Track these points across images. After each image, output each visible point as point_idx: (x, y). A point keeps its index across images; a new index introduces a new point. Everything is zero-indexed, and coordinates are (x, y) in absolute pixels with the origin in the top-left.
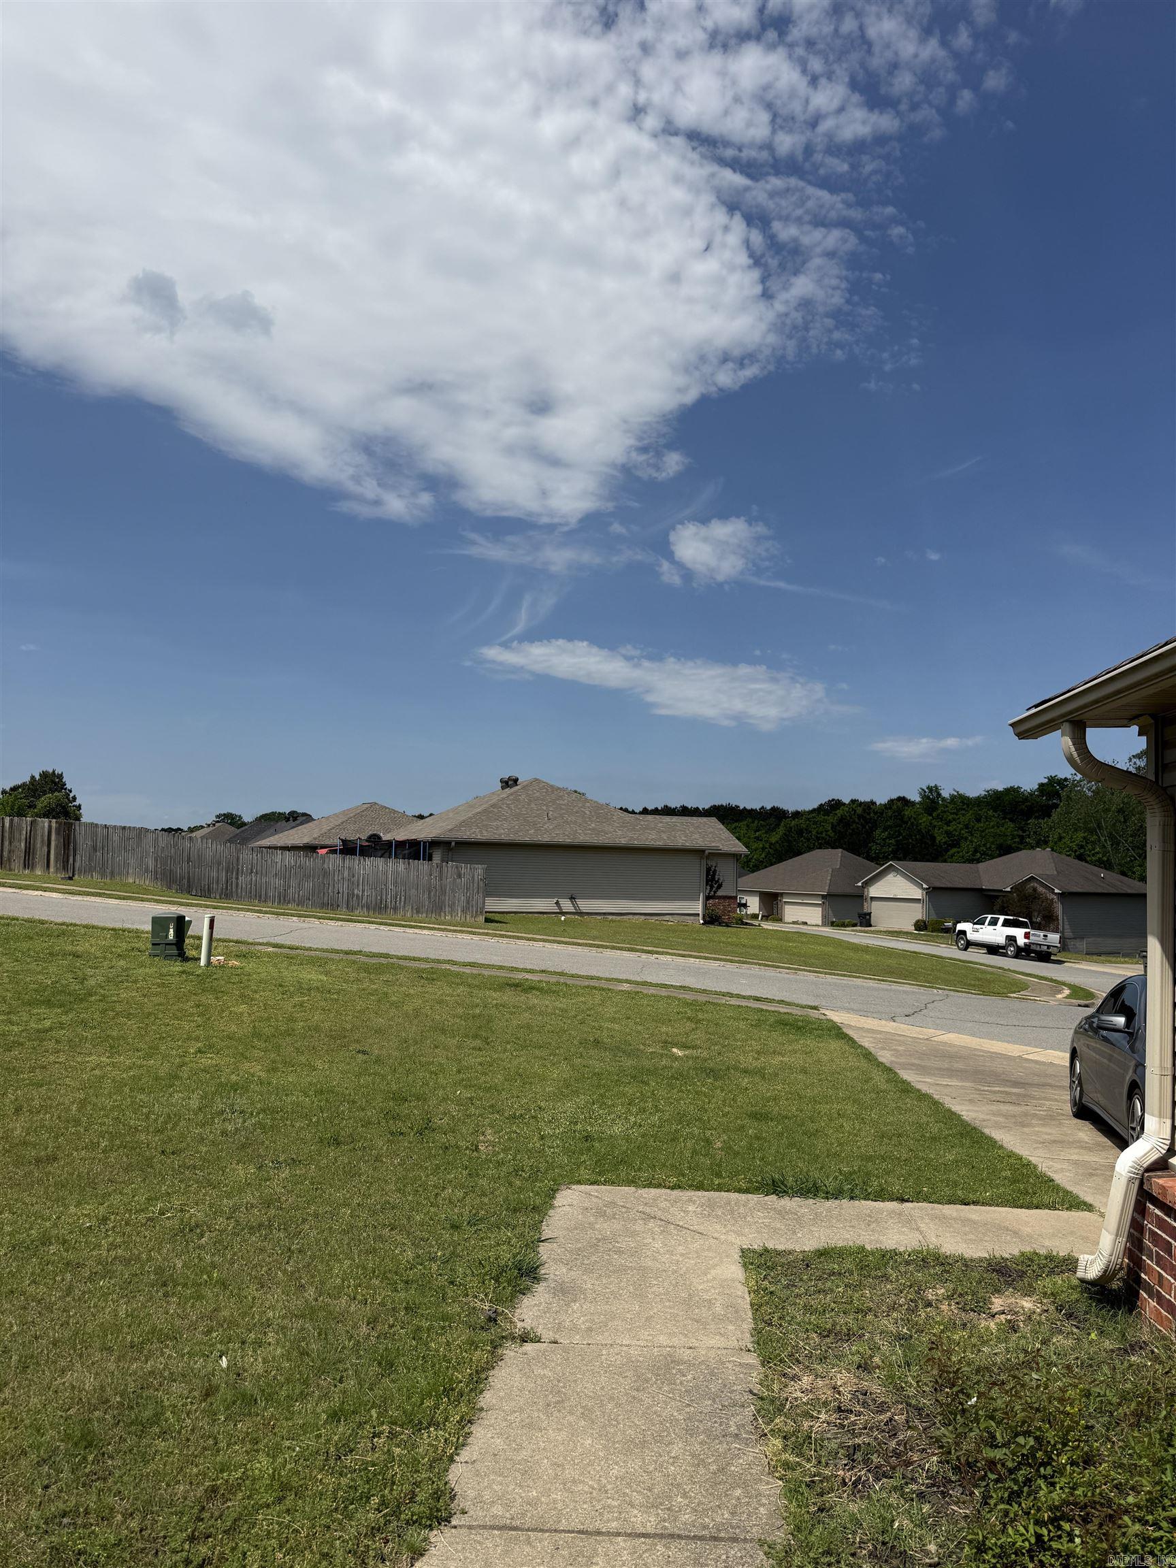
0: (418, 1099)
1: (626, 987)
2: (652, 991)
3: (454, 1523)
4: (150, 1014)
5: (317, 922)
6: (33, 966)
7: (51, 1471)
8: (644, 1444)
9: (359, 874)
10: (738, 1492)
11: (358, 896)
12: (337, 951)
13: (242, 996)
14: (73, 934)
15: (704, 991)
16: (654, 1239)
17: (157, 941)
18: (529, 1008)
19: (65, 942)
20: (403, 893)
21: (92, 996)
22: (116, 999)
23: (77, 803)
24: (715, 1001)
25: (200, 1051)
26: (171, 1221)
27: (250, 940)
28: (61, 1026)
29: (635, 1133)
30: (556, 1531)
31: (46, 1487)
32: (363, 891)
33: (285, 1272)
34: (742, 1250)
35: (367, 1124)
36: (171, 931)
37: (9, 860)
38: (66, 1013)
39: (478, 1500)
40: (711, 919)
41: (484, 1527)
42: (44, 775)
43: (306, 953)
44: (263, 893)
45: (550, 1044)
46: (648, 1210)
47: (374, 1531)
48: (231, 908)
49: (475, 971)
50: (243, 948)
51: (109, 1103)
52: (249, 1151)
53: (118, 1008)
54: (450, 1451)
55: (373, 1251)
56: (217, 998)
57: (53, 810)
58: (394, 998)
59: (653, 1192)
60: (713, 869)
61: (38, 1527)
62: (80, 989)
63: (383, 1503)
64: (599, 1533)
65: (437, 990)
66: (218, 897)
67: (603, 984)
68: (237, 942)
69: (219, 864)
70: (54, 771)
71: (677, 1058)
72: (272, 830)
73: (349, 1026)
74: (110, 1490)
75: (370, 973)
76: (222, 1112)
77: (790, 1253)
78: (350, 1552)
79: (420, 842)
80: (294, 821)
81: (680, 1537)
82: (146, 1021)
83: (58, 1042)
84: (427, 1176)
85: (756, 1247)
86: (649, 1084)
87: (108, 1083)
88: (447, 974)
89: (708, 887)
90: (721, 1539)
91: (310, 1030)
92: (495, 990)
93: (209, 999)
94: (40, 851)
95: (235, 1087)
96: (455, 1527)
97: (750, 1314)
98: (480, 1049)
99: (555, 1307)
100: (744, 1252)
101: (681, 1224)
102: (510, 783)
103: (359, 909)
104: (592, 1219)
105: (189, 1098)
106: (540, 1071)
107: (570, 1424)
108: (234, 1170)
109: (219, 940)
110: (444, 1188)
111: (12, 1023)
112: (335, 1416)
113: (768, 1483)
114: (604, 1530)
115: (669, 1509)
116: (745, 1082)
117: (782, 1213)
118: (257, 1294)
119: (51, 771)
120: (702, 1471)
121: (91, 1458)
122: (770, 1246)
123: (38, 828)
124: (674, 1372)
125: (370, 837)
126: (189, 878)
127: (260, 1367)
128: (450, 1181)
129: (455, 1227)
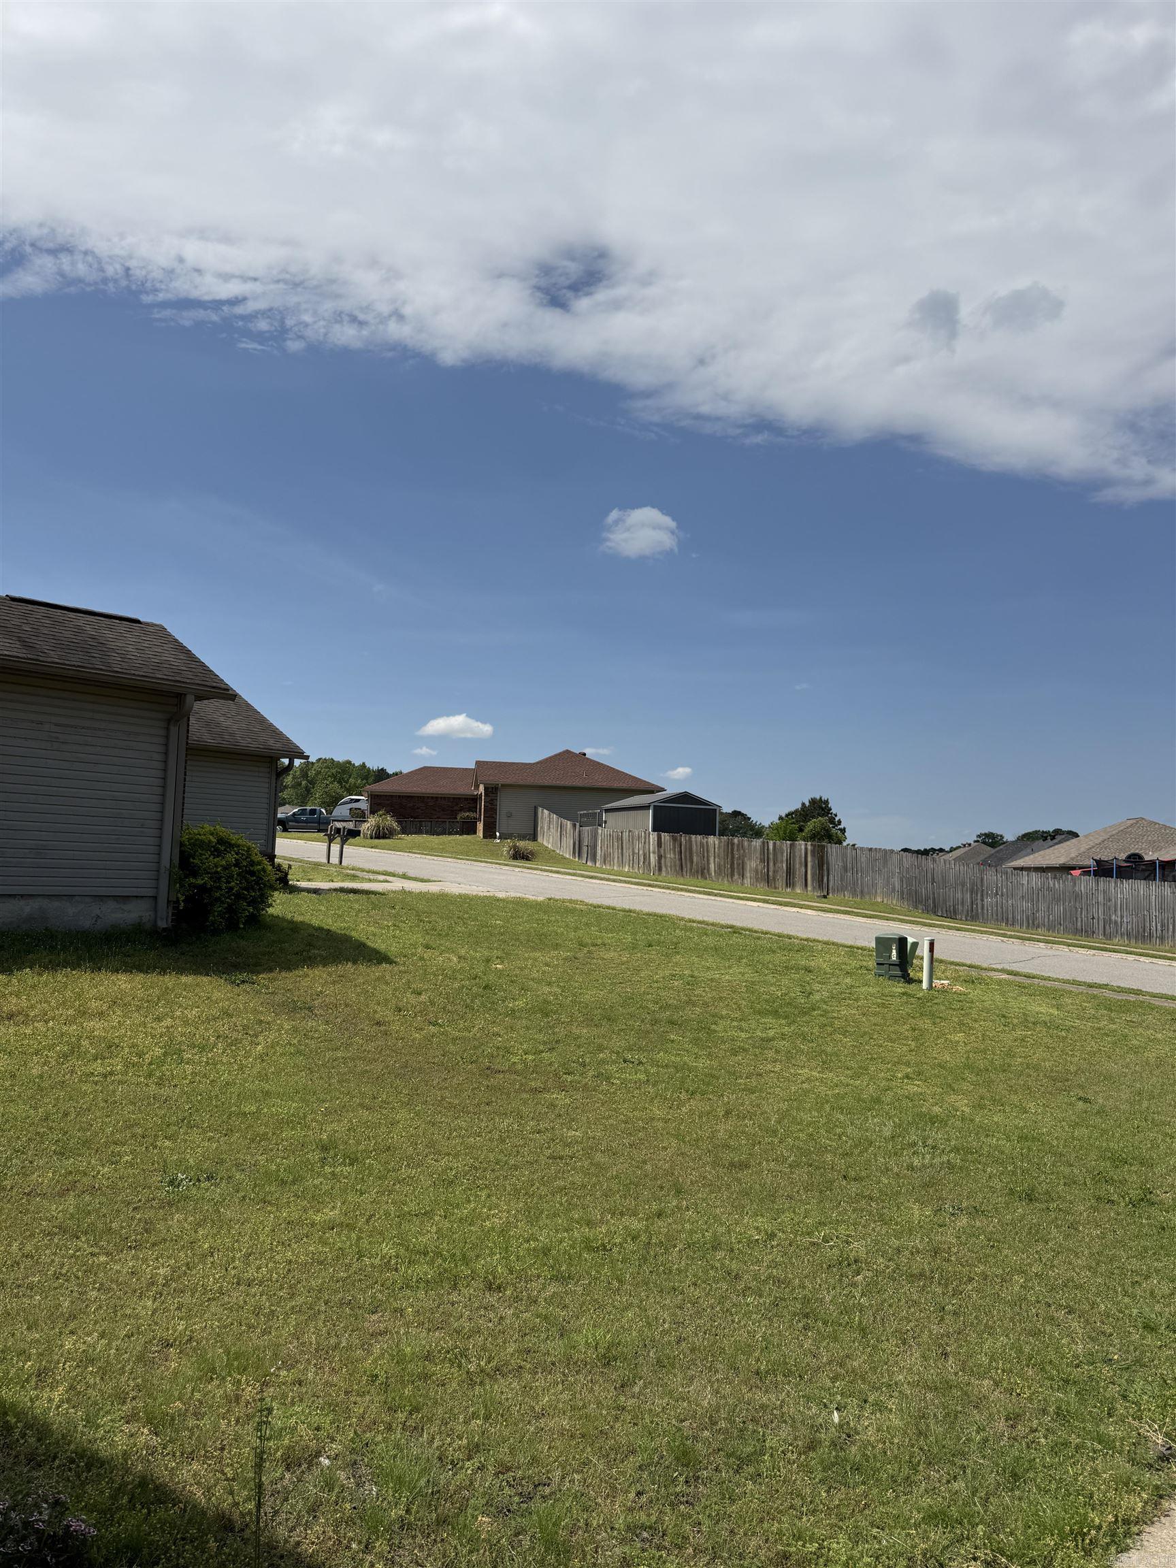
0: (1142, 1164)
4: (865, 1033)
5: (1066, 949)
6: (769, 977)
7: (648, 1479)
9: (1117, 898)
11: (1116, 922)
12: (1079, 984)
13: (961, 1023)
14: (811, 950)
17: (881, 960)
19: (802, 956)
21: (815, 1010)
22: (836, 1015)
23: (841, 826)
25: (907, 1077)
26: (831, 1253)
27: (985, 965)
28: (783, 1036)
31: (640, 1494)
32: (1122, 917)
35: (1071, 1182)
36: (894, 952)
37: (774, 879)
38: (789, 1025)
42: (813, 801)
43: (1042, 983)
44: (1010, 916)
48: (973, 931)
50: (974, 973)
51: (807, 1118)
52: (931, 1190)
53: (837, 1024)
55: (1035, 1333)
56: (934, 1023)
57: (818, 833)
58: (1135, 1042)
62: (806, 1003)
66: (964, 919)
68: (970, 966)
69: (963, 885)
70: (821, 798)
72: (1029, 850)
73: (1073, 1068)
75: (1111, 1010)
76: (915, 1144)
80: (1052, 840)
82: (861, 1040)
83: (777, 1052)
87: (812, 1098)
91: (1028, 1068)
93: (926, 1024)
94: (799, 870)
95: (933, 1120)
103: (1119, 938)
105: (884, 1125)
108: (910, 1209)
109: (943, 962)
111: (741, 1030)
119: (818, 798)
123: (797, 850)
125: (1129, 857)
126: (934, 899)
127: (871, 1435)
128: (1157, 1271)
129: (1149, 1328)
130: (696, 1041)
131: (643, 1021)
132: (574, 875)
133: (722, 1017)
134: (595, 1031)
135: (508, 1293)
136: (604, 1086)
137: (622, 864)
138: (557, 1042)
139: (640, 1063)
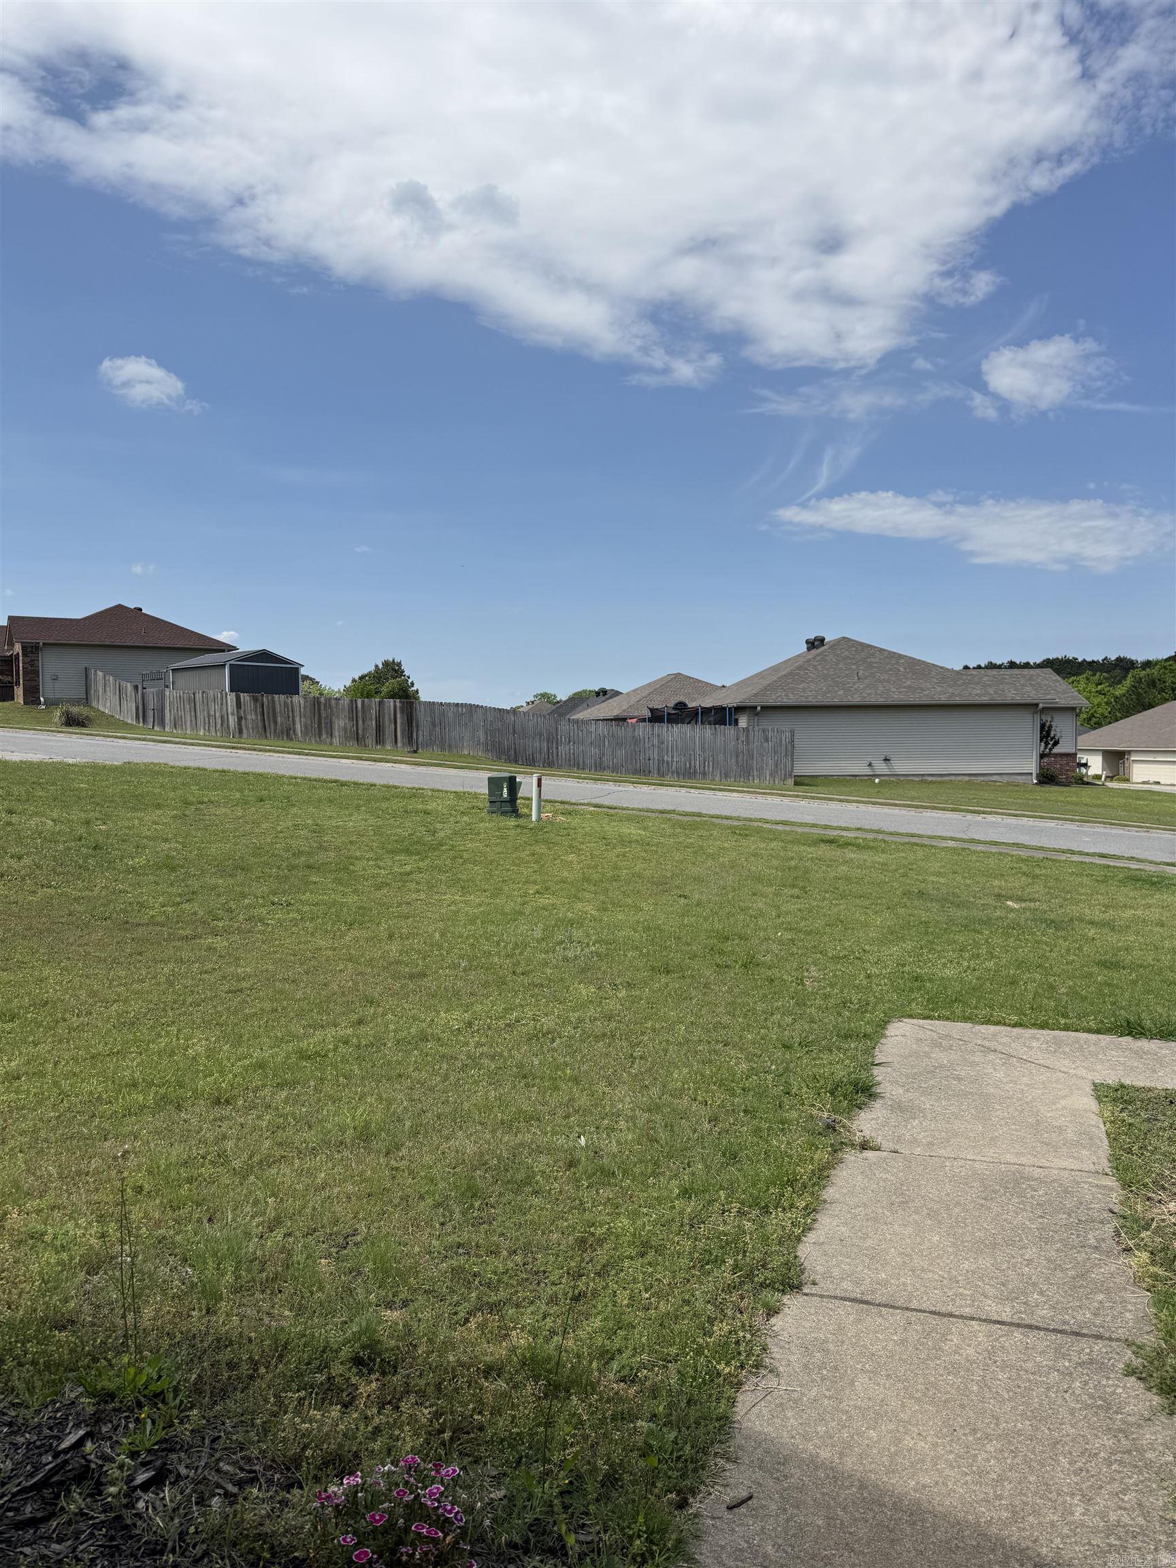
0: (741, 938)
1: (951, 844)
2: (980, 848)
3: (806, 1290)
4: (492, 861)
6: (392, 821)
7: (446, 1213)
8: (994, 1245)
9: (668, 741)
10: (1101, 1297)
11: (668, 762)
13: (571, 846)
14: (422, 796)
15: (1041, 848)
16: (995, 1070)
17: (493, 799)
18: (845, 862)
19: (417, 802)
20: (711, 759)
21: (442, 846)
22: (463, 848)
23: (414, 687)
24: (1054, 857)
25: (538, 892)
26: (528, 1028)
27: (574, 801)
28: (420, 870)
29: (970, 977)
30: (907, 1309)
31: (442, 1224)
32: (673, 757)
33: (629, 1073)
34: (1094, 1084)
35: (693, 957)
36: (505, 790)
37: (364, 737)
38: (423, 860)
39: (827, 1275)
40: (1047, 778)
41: (836, 1298)
42: (386, 664)
43: (624, 812)
44: (581, 761)
45: (871, 894)
46: (987, 1044)
47: (730, 1289)
49: (788, 828)
50: (568, 807)
51: (465, 933)
52: (589, 974)
53: (465, 855)
54: (797, 1231)
55: (710, 1062)
56: (549, 848)
57: (396, 693)
58: (710, 851)
59: (992, 1028)
60: (1048, 724)
61: (439, 1253)
62: (433, 840)
63: (736, 1267)
64: (951, 1315)
65: (751, 844)
67: (926, 841)
68: (562, 803)
69: (541, 734)
70: (393, 661)
71: (1012, 910)
72: (585, 706)
73: (669, 875)
74: (494, 1231)
75: (685, 829)
76: (562, 942)
77: (1150, 1090)
78: (709, 1302)
79: (725, 708)
80: (603, 697)
81: (1038, 1328)
82: (490, 867)
83: (418, 883)
84: (755, 1003)
85: (1110, 1082)
86: (981, 933)
87: (462, 917)
88: (759, 831)
89: (1043, 744)
90: (1084, 1335)
91: (634, 877)
92: (809, 845)
93: (541, 849)
94: (389, 728)
95: (571, 923)
96: (806, 1295)
97: (1106, 1142)
98: (798, 897)
99: (893, 1122)
100: (1096, 1087)
101: (1025, 1057)
102: (816, 643)
103: (670, 775)
104: (927, 1049)
105: (533, 930)
106: (863, 918)
107: (916, 1222)
108: (576, 989)
109: (546, 801)
110: (772, 1014)
111: (379, 867)
112: (686, 1193)
113: (1133, 1292)
114: (957, 1313)
115: (1025, 1303)
116: (1092, 932)
117: (1139, 1054)
118: (607, 1090)
119: (391, 660)
120: (1059, 1274)
121: (477, 1204)
122: (1127, 1082)
123: (386, 707)
124: (1024, 1186)
125: (676, 705)
126: (515, 748)
127: (614, 1148)
128: (778, 1008)
129: (787, 1047)
130: (338, 881)
131: (279, 868)
132: (144, 740)
133: (357, 859)
134: (231, 881)
135: (240, 1103)
136: (260, 927)
137: (195, 727)
138: (193, 893)
139: (289, 904)
